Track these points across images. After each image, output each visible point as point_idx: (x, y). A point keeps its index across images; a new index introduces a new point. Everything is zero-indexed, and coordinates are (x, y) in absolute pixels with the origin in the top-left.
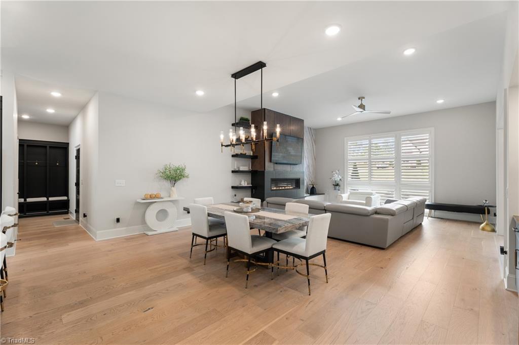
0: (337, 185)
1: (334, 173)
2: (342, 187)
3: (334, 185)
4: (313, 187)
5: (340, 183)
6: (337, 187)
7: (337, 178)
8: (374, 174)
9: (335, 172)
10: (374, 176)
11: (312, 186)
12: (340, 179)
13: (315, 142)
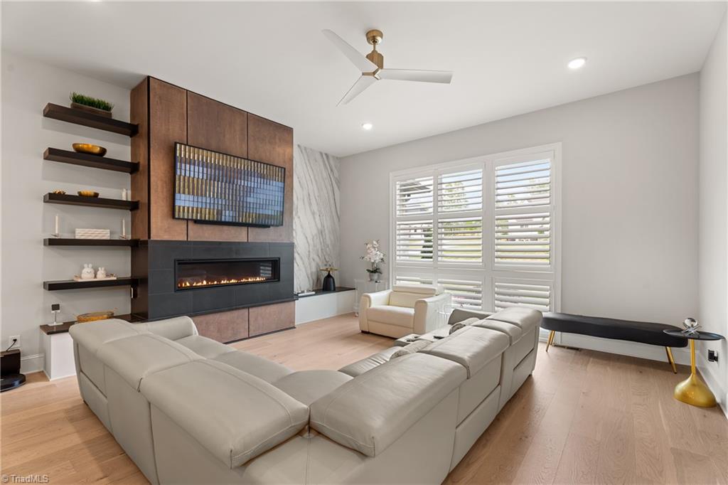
0: (375, 271)
1: (369, 246)
2: (384, 274)
3: (368, 271)
4: (329, 276)
5: (382, 267)
6: (376, 276)
7: (375, 256)
8: (444, 247)
9: (372, 243)
10: (444, 253)
11: (325, 274)
12: (382, 259)
13: (338, 182)
